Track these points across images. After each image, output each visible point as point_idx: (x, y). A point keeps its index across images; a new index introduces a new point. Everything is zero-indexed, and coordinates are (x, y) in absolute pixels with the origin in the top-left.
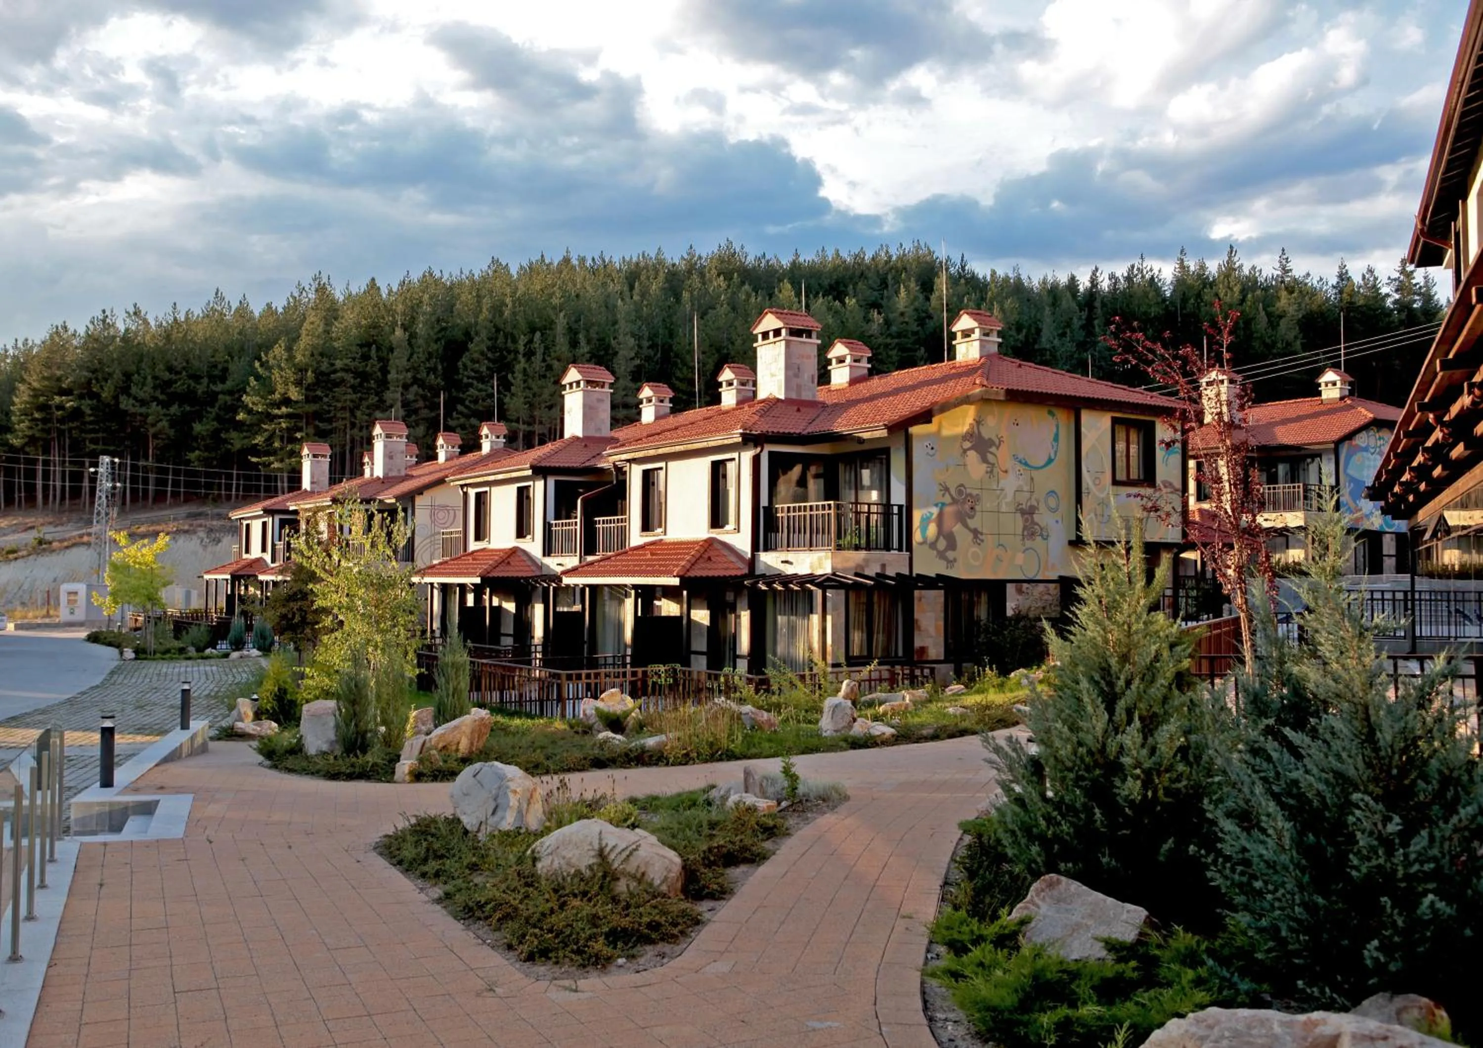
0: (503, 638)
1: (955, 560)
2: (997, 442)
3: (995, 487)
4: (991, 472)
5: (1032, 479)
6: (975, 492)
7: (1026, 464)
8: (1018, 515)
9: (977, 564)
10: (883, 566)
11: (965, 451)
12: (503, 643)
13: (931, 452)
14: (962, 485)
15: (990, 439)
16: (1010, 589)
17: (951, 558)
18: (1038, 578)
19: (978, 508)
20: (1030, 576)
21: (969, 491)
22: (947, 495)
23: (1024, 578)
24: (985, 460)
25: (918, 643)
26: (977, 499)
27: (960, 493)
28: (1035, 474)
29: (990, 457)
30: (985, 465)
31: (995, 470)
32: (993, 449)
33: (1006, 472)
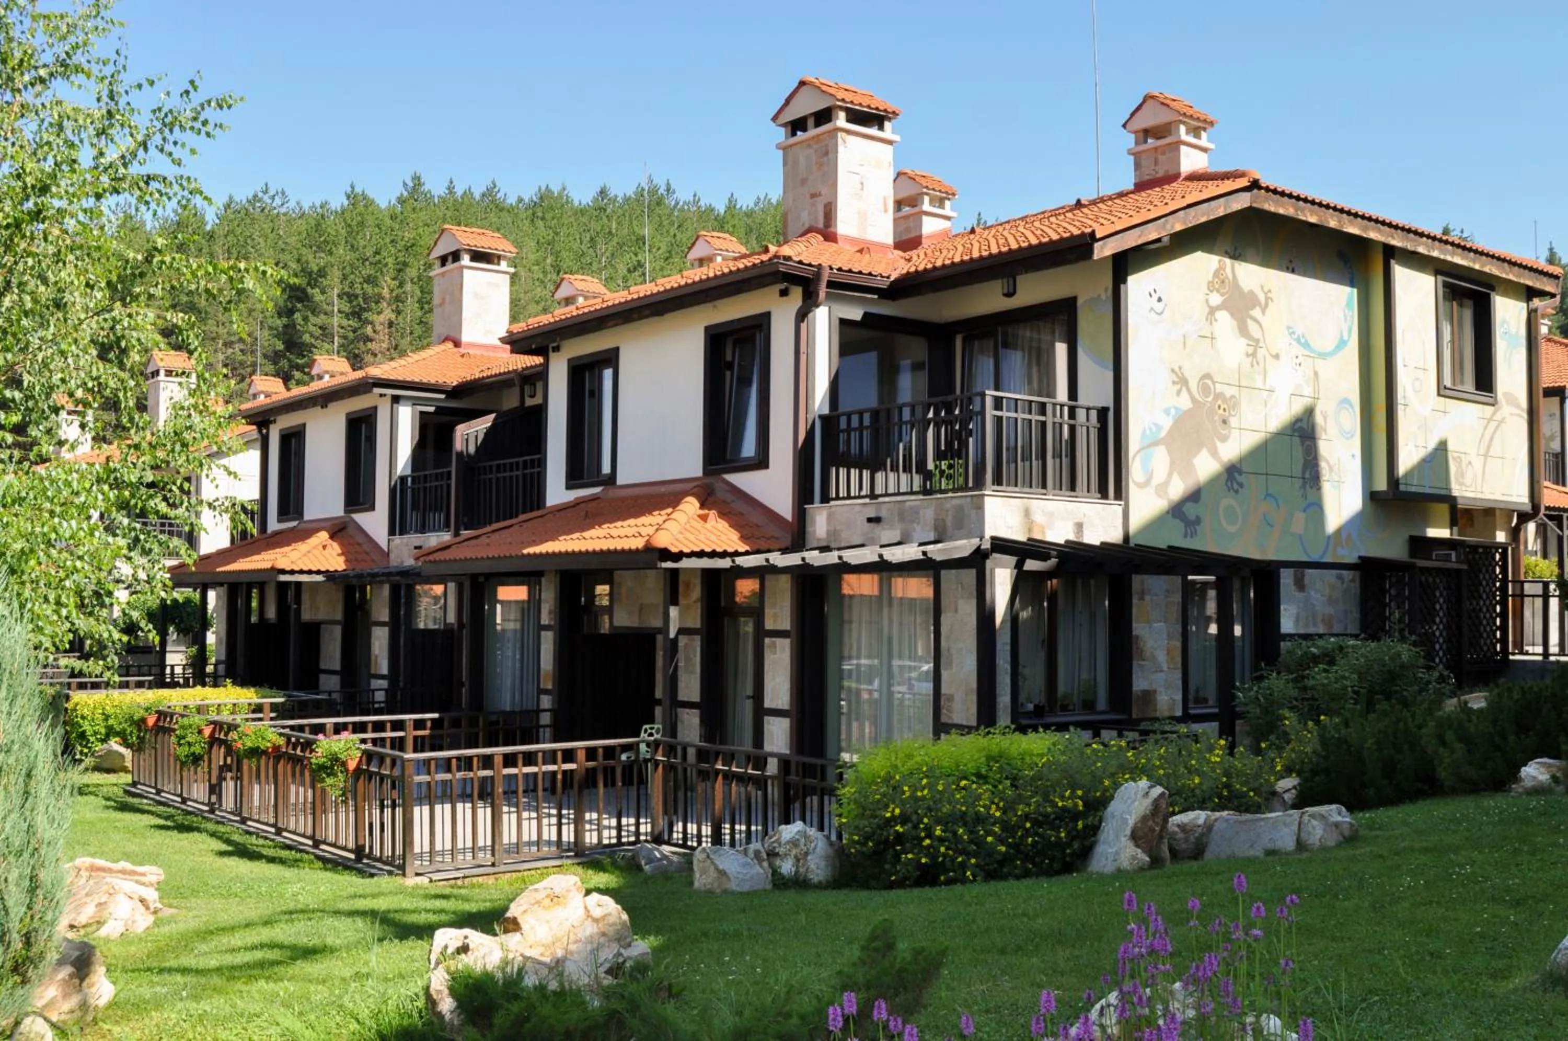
0: (323, 678)
1: (1198, 521)
2: (1262, 297)
3: (1259, 384)
4: (1254, 355)
5: (1316, 374)
6: (1229, 392)
7: (1306, 345)
8: (1296, 440)
9: (1232, 529)
10: (1079, 527)
11: (1212, 311)
12: (322, 687)
13: (1159, 307)
14: (1207, 376)
15: (1251, 292)
16: (1286, 577)
17: (1192, 517)
18: (1328, 559)
19: (1233, 422)
20: (1315, 557)
21: (1219, 388)
22: (1184, 391)
23: (1304, 558)
24: (1243, 331)
25: (1139, 683)
26: (1233, 404)
27: (1206, 390)
28: (1320, 364)
29: (1252, 326)
30: (1244, 341)
31: (1261, 353)
32: (1256, 313)
33: (1277, 357)
